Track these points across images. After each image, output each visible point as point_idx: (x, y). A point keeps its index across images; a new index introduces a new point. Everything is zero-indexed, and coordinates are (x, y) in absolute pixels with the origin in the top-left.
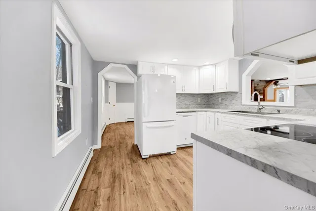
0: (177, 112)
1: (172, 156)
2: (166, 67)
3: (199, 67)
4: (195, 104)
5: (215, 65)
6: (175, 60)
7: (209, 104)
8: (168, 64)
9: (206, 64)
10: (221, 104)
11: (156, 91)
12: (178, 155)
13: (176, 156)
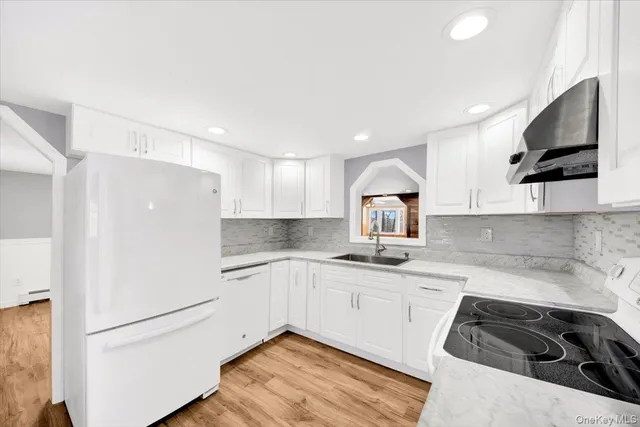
0: (223, 272)
1: (206, 408)
2: (187, 144)
3: (274, 161)
4: (262, 240)
5: (304, 161)
6: (219, 131)
7: (289, 240)
8: (193, 137)
9: (288, 155)
10: (313, 240)
11: (151, 207)
12: (227, 395)
13: (220, 400)
